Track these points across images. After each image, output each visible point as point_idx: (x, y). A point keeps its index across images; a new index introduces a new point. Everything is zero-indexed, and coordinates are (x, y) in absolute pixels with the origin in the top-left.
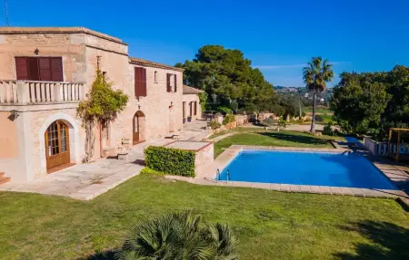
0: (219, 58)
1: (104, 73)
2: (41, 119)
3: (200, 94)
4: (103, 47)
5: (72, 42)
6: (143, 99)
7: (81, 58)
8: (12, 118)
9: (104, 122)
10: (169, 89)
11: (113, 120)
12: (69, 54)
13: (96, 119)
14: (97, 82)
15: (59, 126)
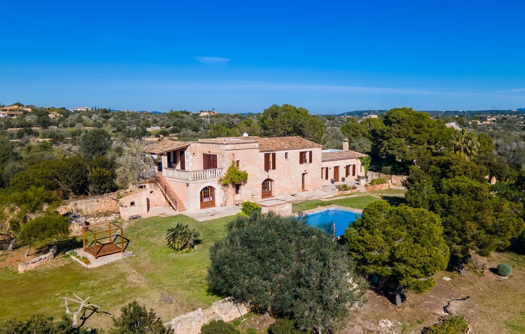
0: (398, 122)
1: (238, 161)
2: (198, 186)
3: (361, 158)
4: (237, 148)
5: (221, 148)
6: (271, 171)
7: (223, 156)
8: (187, 186)
9: (237, 187)
10: (301, 162)
11: (244, 185)
12: (219, 153)
13: (230, 186)
14: (232, 166)
15: (209, 188)
